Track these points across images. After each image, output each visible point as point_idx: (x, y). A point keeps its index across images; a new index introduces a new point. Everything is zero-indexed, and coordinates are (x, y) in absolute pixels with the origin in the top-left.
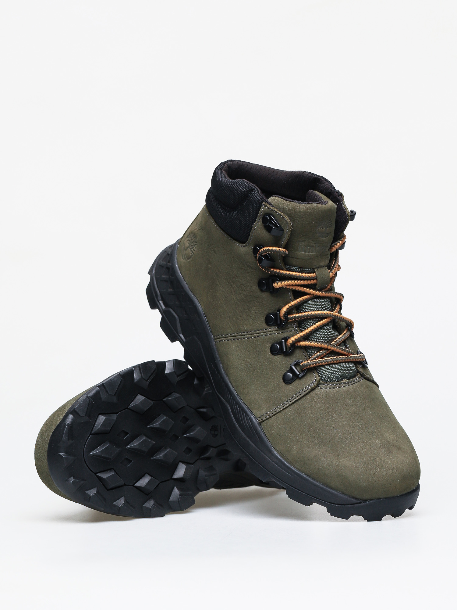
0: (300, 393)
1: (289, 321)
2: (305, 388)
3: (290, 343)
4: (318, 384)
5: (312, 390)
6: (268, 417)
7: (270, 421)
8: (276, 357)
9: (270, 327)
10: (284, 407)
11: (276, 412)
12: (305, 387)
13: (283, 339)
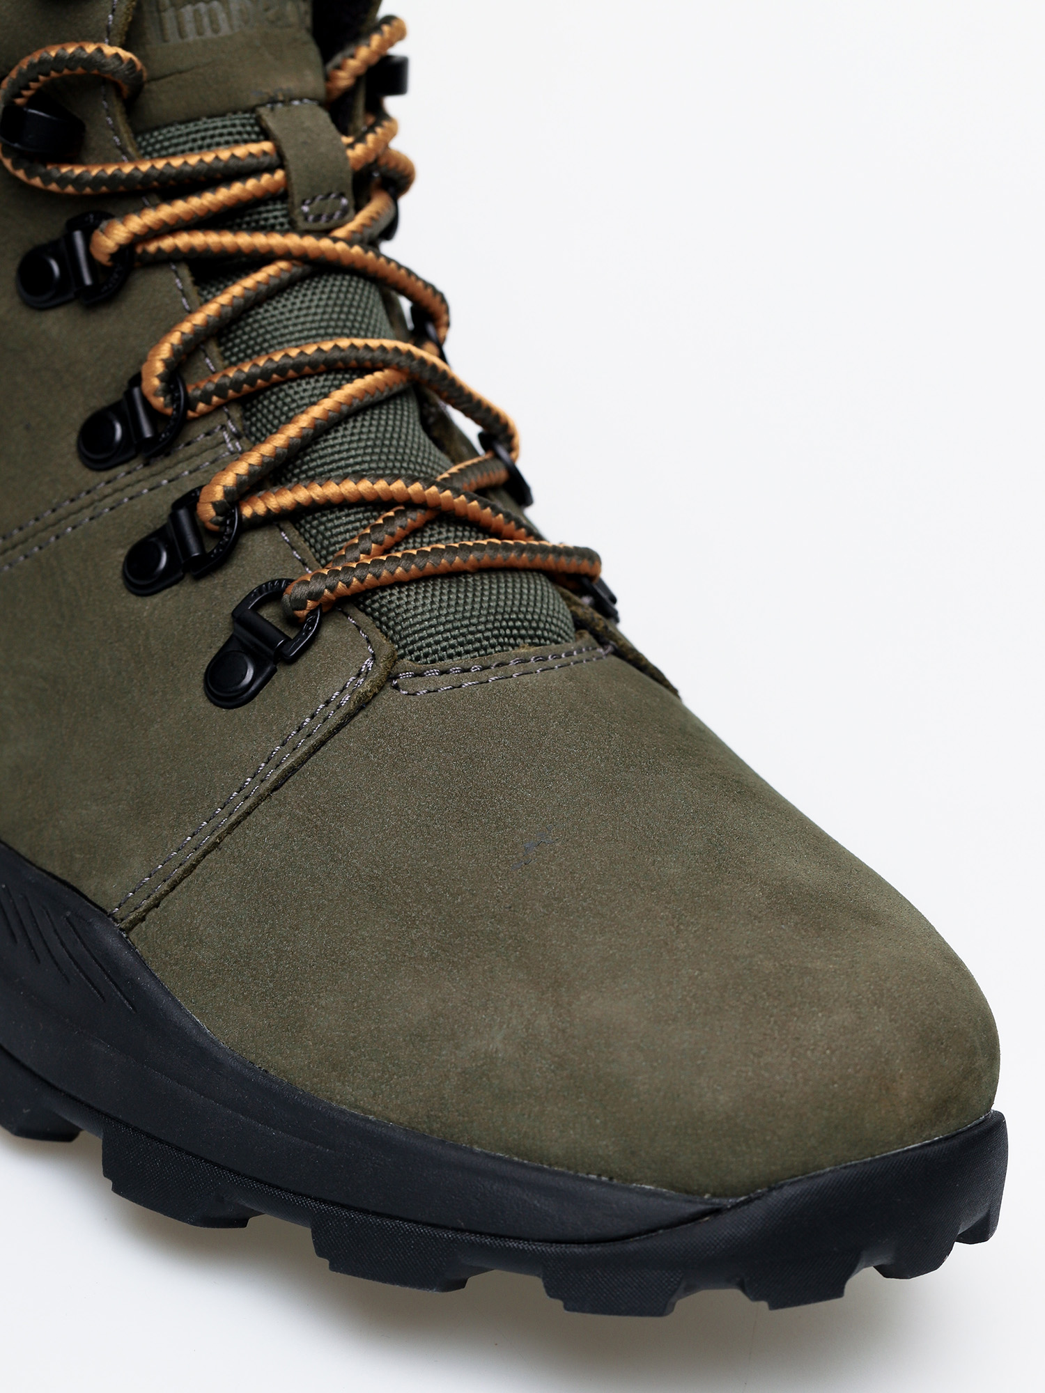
0: (305, 731)
1: (194, 410)
2: (327, 703)
3: (215, 505)
4: (391, 677)
5: (363, 704)
6: (163, 887)
7: (176, 904)
8: (156, 599)
9: (106, 475)
10: (233, 818)
11: (199, 852)
12: (323, 697)
13: (177, 505)
